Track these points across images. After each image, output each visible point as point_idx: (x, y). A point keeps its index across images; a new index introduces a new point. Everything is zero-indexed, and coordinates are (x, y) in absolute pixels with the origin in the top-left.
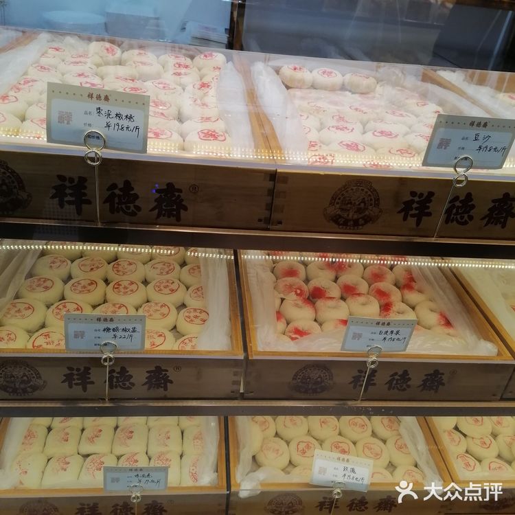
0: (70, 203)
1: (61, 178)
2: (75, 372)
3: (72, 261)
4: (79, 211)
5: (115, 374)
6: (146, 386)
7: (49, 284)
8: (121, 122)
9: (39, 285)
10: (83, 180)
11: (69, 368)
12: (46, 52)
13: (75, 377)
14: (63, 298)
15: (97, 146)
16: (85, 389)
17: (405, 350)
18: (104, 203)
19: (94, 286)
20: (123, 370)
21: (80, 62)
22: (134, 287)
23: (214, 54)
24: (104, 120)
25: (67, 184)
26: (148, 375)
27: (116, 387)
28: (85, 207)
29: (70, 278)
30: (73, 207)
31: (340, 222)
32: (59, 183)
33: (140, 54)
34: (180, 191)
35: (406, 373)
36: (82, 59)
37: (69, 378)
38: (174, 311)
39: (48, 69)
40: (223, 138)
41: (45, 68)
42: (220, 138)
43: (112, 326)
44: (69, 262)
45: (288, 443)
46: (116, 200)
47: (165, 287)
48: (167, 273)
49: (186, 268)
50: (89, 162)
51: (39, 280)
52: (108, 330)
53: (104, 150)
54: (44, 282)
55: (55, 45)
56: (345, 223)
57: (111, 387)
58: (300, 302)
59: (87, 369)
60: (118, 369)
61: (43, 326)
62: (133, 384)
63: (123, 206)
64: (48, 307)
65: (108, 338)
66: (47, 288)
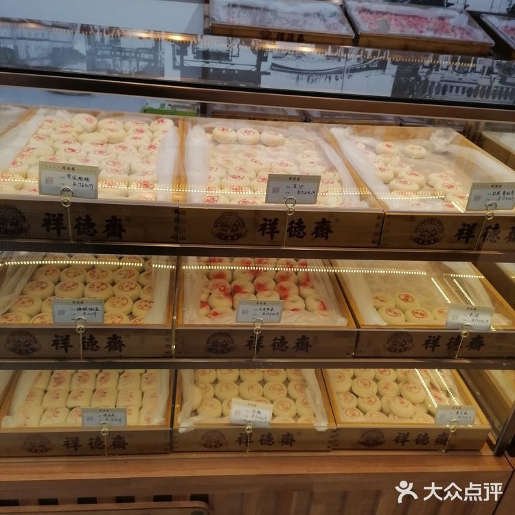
0: (53, 229)
1: (48, 214)
2: (60, 339)
3: (61, 271)
4: (59, 234)
5: (86, 340)
6: (107, 349)
7: (44, 285)
8: (82, 182)
9: (37, 286)
10: (61, 215)
11: (56, 336)
12: (42, 125)
13: (60, 342)
14: (54, 294)
15: (68, 196)
16: (66, 351)
17: (280, 322)
18: (74, 228)
19: (76, 286)
20: (92, 337)
21: (66, 132)
22: (104, 287)
23: (165, 120)
24: (72, 181)
25: (51, 217)
26: (108, 340)
27: (87, 349)
28: (62, 231)
29: (59, 281)
30: (55, 232)
31: (223, 238)
32: (47, 217)
33: (111, 122)
34: (121, 220)
35: (283, 338)
36: (67, 129)
37: (56, 343)
38: (131, 302)
39: (44, 138)
40: (152, 186)
41: (41, 138)
42: (150, 187)
43: (82, 307)
44: (59, 271)
45: (222, 402)
46: (82, 227)
47: (127, 286)
48: (130, 277)
49: (143, 274)
50: (64, 205)
51: (38, 282)
52: (80, 309)
53: (73, 198)
54: (41, 284)
55: (49, 117)
56: (226, 238)
57: (84, 349)
58: (222, 296)
59: (68, 337)
60: (88, 337)
61: (40, 312)
62: (99, 347)
63: (86, 230)
64: (43, 300)
65: (80, 315)
66: (42, 288)
